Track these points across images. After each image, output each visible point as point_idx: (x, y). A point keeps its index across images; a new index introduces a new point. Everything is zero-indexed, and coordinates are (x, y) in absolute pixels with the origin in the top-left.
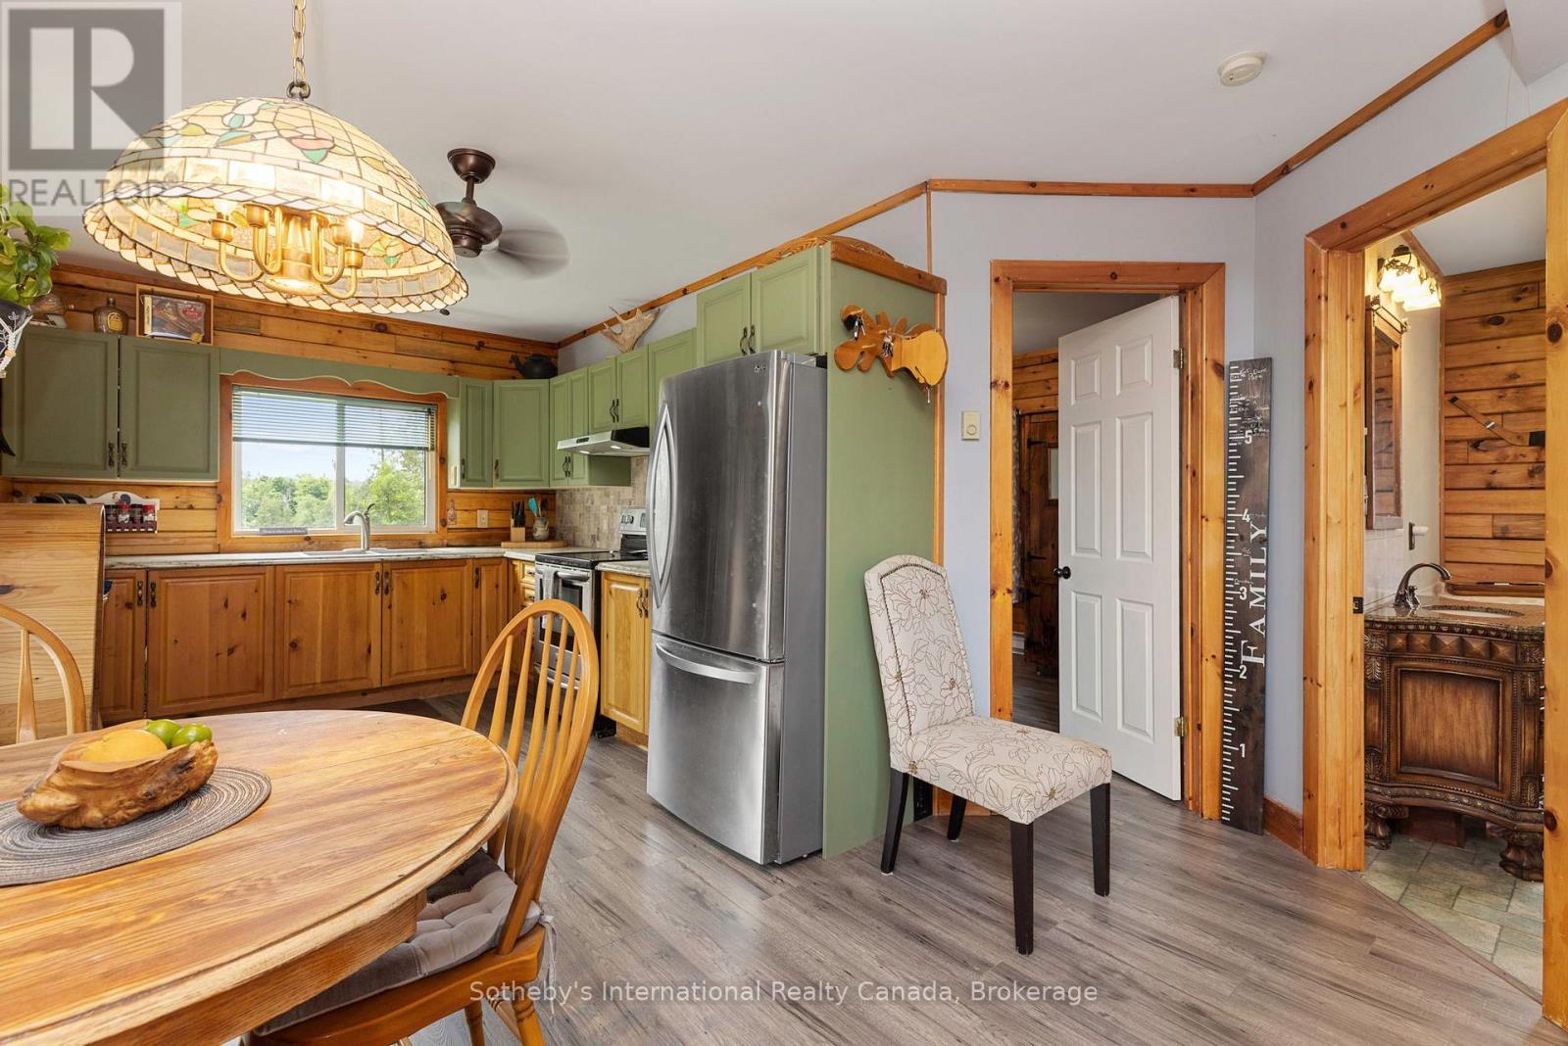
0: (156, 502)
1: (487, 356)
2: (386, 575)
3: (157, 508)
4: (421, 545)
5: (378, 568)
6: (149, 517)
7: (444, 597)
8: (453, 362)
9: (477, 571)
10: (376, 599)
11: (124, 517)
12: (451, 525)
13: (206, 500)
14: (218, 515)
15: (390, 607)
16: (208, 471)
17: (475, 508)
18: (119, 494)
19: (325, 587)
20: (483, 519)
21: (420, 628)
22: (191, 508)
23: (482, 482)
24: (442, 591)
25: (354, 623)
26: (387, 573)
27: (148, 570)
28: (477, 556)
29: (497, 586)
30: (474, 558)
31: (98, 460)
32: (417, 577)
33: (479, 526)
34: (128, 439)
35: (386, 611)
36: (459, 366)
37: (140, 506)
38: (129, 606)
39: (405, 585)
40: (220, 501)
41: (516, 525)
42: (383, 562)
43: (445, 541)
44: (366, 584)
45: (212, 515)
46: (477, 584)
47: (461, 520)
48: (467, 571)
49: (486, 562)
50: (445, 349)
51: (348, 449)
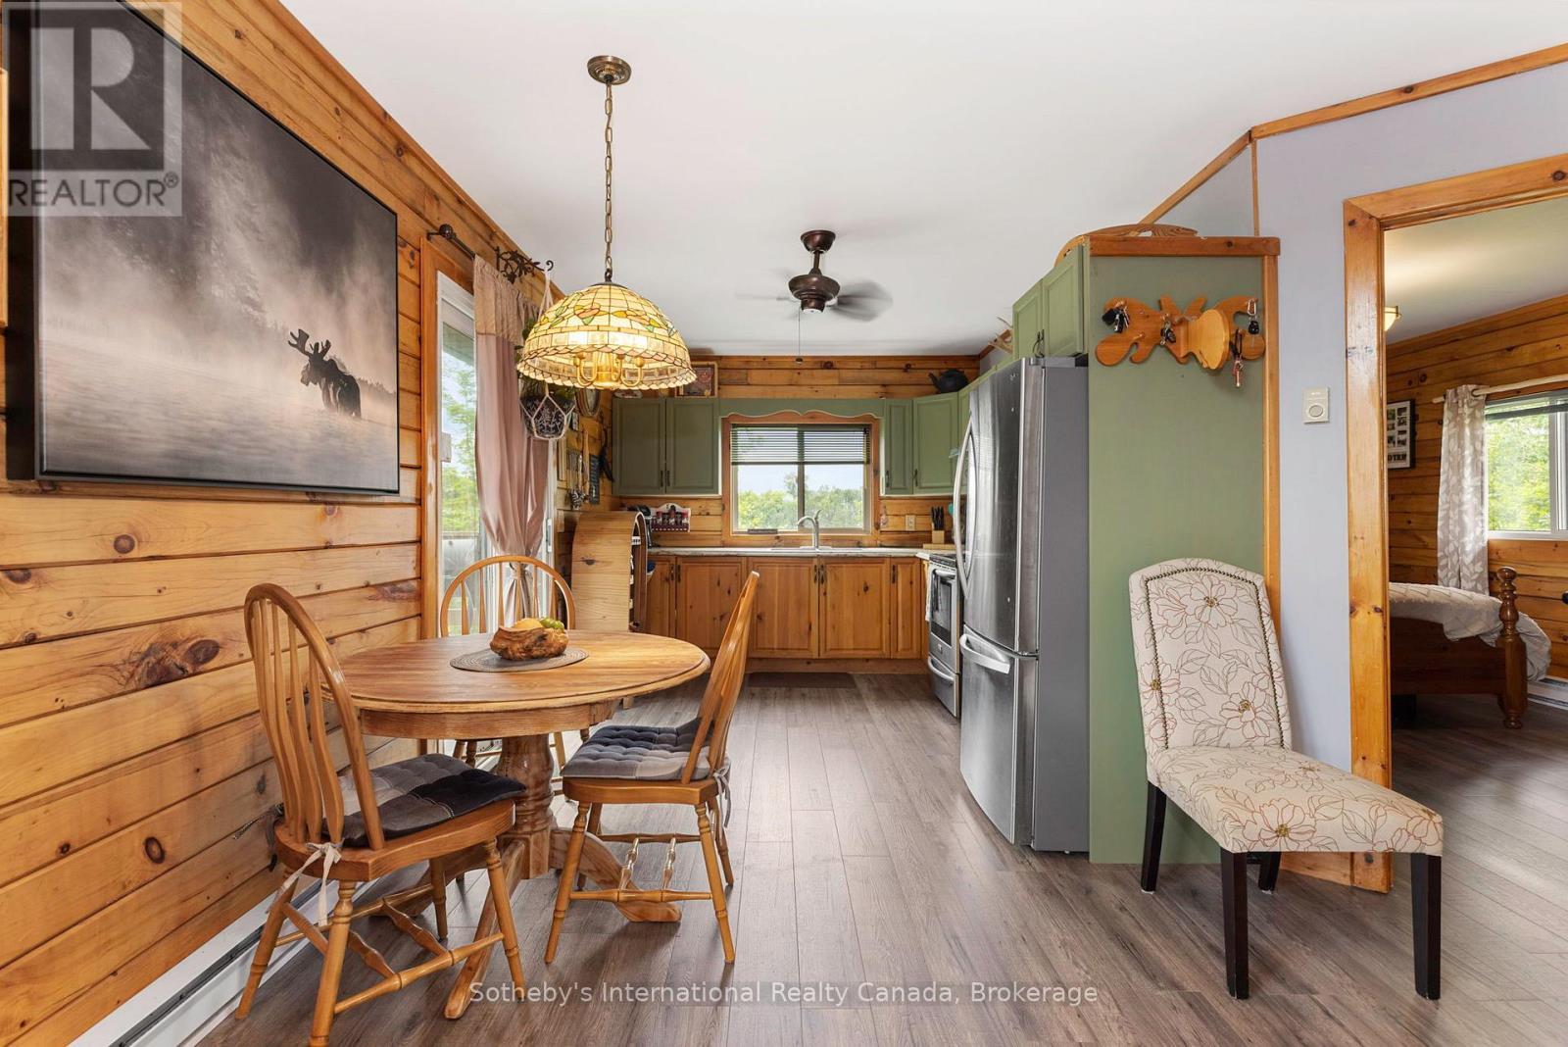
0: (689, 511)
1: (913, 376)
2: (822, 569)
3: (689, 514)
4: (859, 545)
5: (815, 562)
6: (685, 521)
7: (866, 589)
8: (884, 385)
9: (894, 568)
10: (815, 587)
11: (672, 521)
12: (883, 528)
13: (715, 508)
14: (723, 519)
15: (825, 594)
16: (712, 487)
17: (902, 513)
18: (670, 505)
19: (780, 575)
20: (910, 523)
21: (848, 614)
22: (708, 514)
23: (904, 490)
24: (866, 583)
25: (799, 604)
26: (822, 566)
27: (677, 557)
28: (893, 555)
29: (911, 583)
30: (891, 557)
31: (655, 482)
32: (845, 571)
33: (907, 529)
34: (671, 469)
35: (822, 598)
36: (891, 389)
37: (680, 513)
38: (667, 580)
39: (836, 578)
40: (724, 509)
41: (936, 529)
42: (819, 557)
43: (879, 542)
44: (806, 573)
45: (719, 519)
46: (894, 579)
47: (891, 523)
48: (885, 568)
49: (901, 561)
50: (878, 375)
51: (806, 466)
